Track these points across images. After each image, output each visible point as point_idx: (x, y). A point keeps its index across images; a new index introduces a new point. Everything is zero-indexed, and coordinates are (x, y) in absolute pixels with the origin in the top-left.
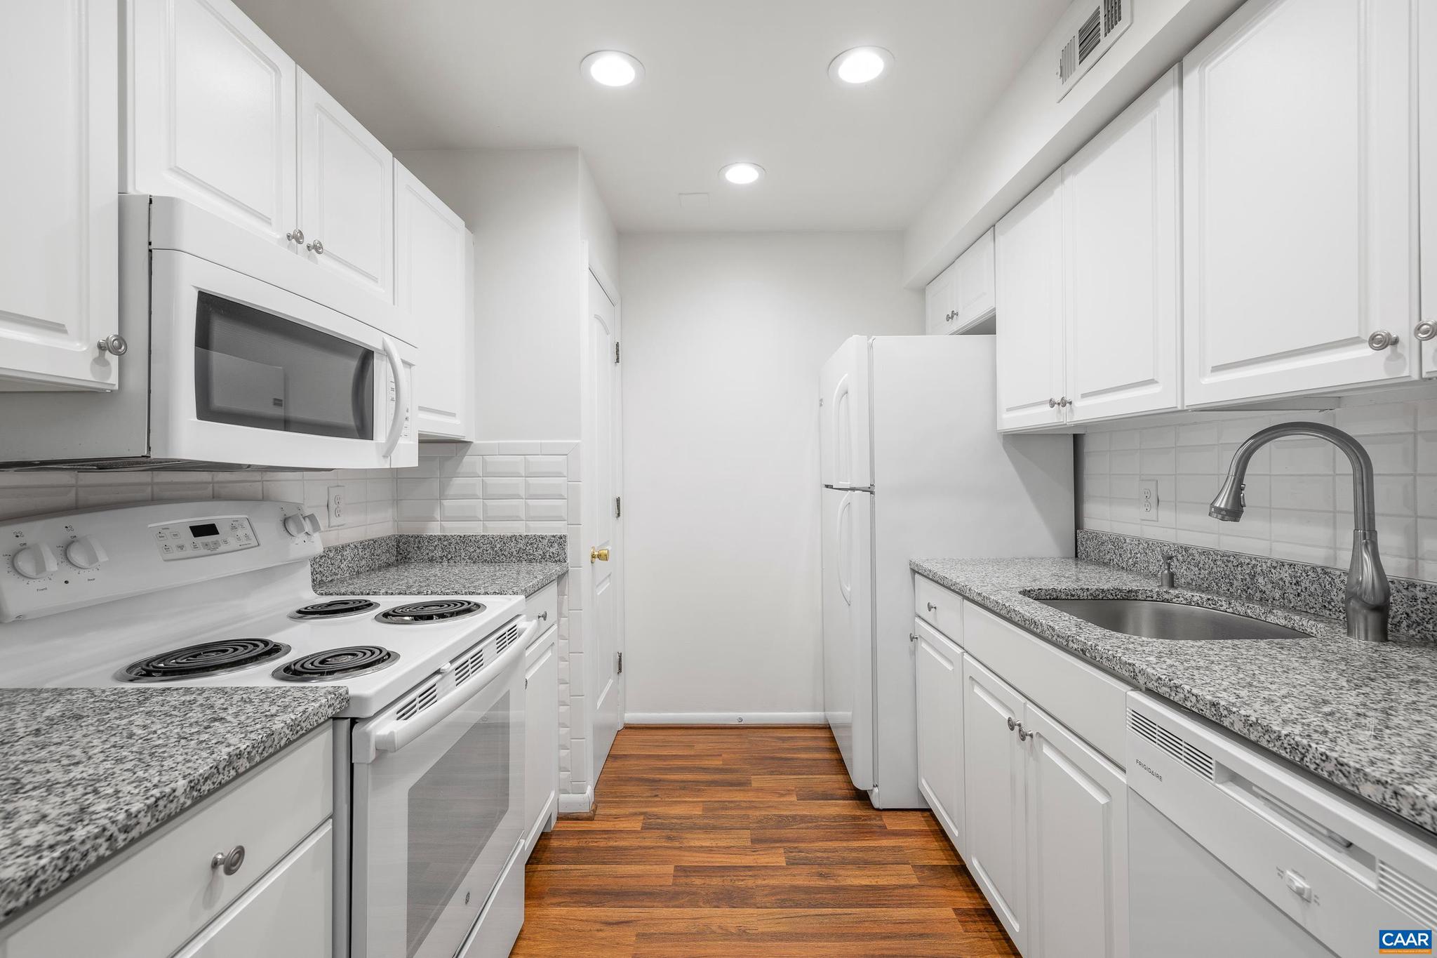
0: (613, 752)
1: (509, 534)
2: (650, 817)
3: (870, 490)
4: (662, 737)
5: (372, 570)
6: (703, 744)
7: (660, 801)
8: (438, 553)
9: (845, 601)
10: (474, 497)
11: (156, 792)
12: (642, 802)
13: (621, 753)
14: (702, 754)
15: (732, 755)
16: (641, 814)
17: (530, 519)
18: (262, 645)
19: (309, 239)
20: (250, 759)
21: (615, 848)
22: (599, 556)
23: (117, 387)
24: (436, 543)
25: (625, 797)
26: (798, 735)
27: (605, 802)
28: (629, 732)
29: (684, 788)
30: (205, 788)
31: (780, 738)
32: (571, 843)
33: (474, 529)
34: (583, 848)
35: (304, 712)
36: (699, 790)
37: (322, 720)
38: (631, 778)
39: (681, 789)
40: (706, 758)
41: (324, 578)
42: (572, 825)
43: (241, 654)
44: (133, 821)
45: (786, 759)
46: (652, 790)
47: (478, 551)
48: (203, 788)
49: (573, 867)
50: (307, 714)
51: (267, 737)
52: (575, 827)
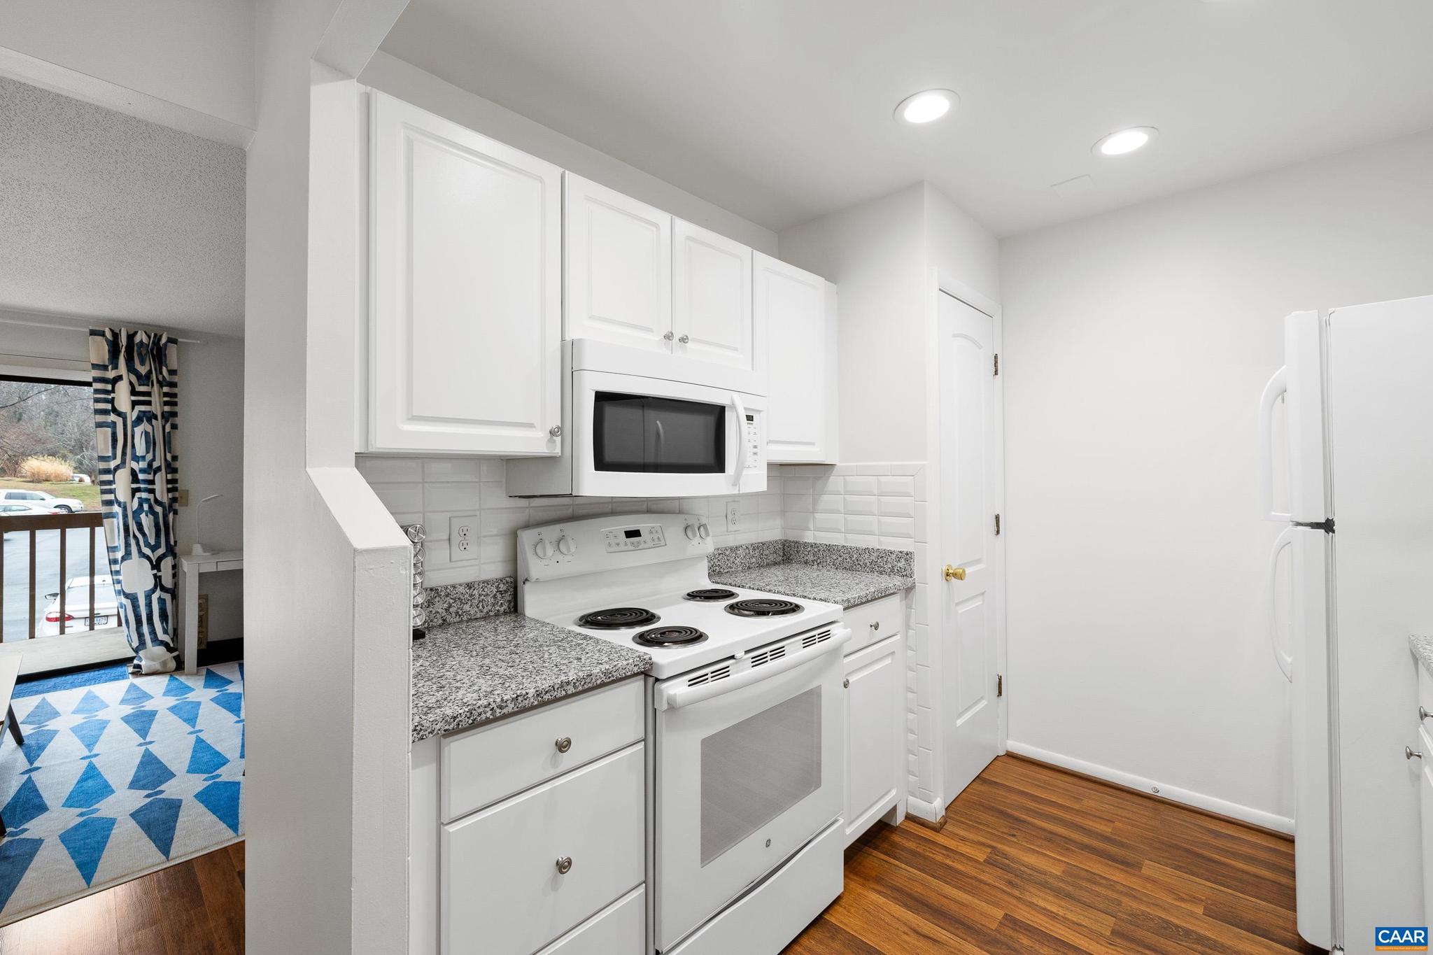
0: (984, 775)
1: (864, 547)
2: (998, 854)
3: (1328, 526)
4: (1048, 779)
5: (760, 566)
6: (1093, 801)
7: (1015, 843)
8: (811, 558)
9: (1286, 678)
10: (838, 512)
11: (519, 692)
12: (996, 835)
13: (992, 779)
14: (1089, 812)
15: (1130, 828)
16: (990, 846)
17: (882, 534)
18: (645, 614)
19: (677, 336)
20: (575, 687)
21: (950, 868)
22: (955, 575)
23: (560, 454)
24: (809, 549)
25: (980, 823)
26: (1244, 837)
27: (957, 821)
28: (1010, 760)
29: (1050, 840)
30: (546, 697)
31: (1211, 831)
32: (911, 845)
33: (837, 539)
34: (919, 854)
35: (615, 666)
36: (1068, 849)
37: (629, 674)
38: (993, 807)
39: (1046, 839)
40: (1091, 817)
41: (722, 570)
42: (917, 829)
43: (629, 619)
44: (505, 704)
45: (1210, 860)
46: (1010, 827)
47: (840, 559)
48: (545, 697)
49: (903, 866)
50: (617, 668)
51: (587, 676)
52: (919, 832)
